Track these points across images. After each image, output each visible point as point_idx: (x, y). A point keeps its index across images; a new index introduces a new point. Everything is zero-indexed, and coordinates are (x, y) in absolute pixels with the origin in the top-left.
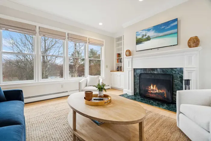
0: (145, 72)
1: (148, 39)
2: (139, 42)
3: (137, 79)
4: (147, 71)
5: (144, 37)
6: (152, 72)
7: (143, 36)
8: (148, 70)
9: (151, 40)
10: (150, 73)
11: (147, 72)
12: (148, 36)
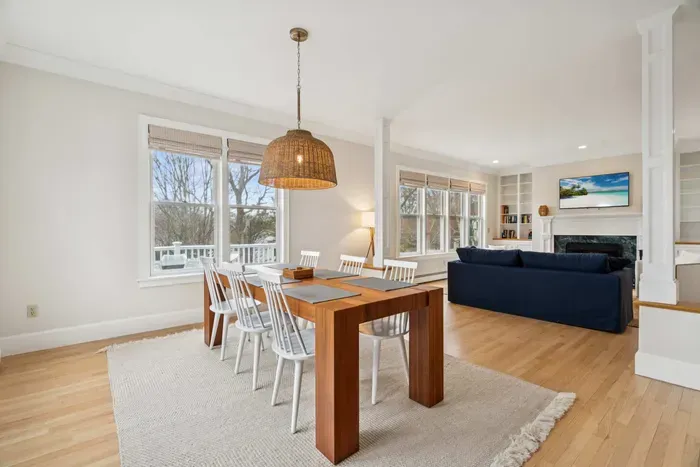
1: (583, 193)
2: (565, 195)
5: (576, 189)
7: (574, 187)
9: (588, 195)
12: (583, 188)
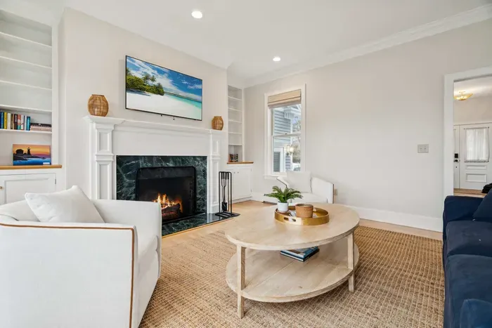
0: (149, 165)
1: (158, 90)
2: (134, 86)
3: (126, 184)
4: (154, 163)
5: (150, 83)
6: (164, 164)
7: (147, 78)
8: (155, 160)
9: (165, 97)
10: (160, 166)
11: (155, 165)
12: (159, 84)
